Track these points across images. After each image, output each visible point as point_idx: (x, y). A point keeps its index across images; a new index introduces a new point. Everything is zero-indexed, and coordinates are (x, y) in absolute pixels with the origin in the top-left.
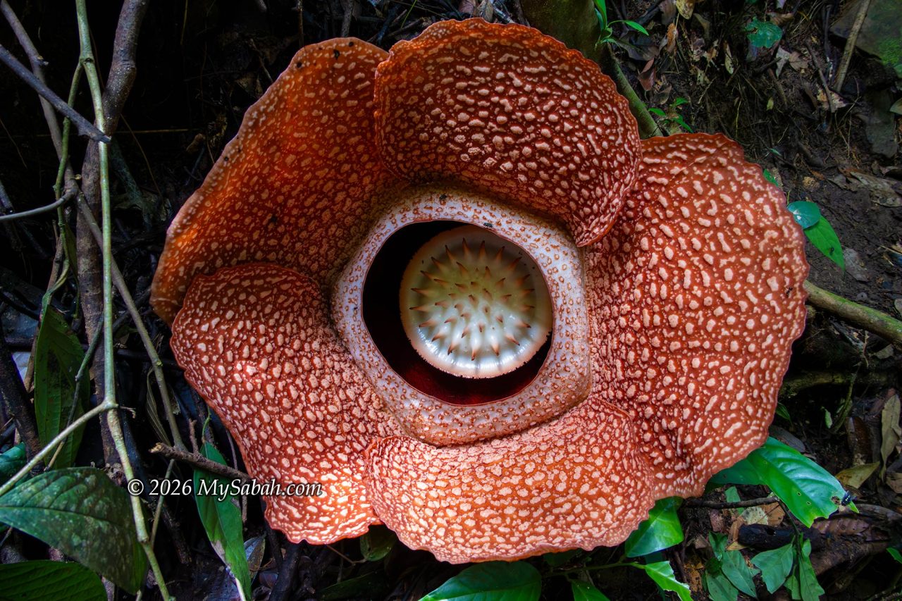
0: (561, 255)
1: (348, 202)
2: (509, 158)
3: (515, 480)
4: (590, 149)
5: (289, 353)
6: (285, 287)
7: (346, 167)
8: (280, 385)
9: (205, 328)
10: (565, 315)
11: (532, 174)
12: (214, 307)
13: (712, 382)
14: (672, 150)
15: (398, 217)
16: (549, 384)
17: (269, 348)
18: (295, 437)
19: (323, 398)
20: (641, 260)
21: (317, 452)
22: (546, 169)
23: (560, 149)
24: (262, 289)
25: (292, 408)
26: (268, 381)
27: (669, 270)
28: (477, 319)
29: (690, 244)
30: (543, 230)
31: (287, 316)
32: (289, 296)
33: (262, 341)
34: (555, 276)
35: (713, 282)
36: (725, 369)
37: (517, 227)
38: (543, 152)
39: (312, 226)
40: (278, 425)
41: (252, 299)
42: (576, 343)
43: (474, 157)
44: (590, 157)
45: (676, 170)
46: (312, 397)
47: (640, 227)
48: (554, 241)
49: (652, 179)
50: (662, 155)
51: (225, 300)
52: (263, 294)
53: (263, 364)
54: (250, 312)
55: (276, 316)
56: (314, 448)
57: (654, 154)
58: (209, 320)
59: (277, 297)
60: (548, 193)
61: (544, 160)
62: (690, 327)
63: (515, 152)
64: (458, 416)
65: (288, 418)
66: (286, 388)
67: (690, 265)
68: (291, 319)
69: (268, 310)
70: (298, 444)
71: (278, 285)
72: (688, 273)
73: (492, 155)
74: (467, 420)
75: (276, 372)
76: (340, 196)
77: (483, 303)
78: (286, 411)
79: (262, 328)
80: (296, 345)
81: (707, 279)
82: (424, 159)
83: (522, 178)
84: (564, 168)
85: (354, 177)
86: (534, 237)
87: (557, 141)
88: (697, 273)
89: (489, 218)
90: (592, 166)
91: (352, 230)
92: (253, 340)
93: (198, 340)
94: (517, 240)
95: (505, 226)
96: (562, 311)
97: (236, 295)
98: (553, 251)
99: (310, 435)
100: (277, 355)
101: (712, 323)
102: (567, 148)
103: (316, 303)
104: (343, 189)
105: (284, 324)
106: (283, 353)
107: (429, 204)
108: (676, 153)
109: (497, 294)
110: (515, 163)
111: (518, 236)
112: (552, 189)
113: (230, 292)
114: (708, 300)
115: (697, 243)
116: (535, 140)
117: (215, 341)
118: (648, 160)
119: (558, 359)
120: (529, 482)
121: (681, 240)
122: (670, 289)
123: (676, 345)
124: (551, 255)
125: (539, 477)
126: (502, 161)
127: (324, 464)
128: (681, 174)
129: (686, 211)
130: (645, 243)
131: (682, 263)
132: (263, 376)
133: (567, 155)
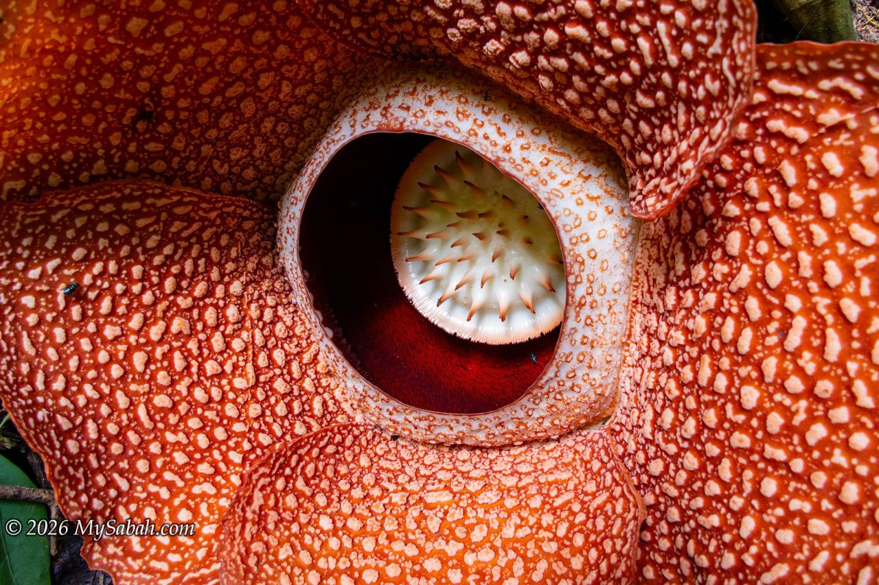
0: (601, 212)
1: (286, 88)
2: (523, 46)
3: (453, 548)
4: (658, 52)
5: (184, 302)
6: (180, 210)
7: (261, 36)
8: (159, 352)
9: (33, 274)
10: (586, 311)
11: (562, 79)
12: (50, 244)
13: (786, 536)
14: (832, 73)
15: (361, 116)
16: (543, 405)
17: (147, 298)
18: (168, 427)
19: (228, 368)
20: (720, 269)
21: (198, 449)
22: (585, 74)
23: (606, 42)
24: (139, 214)
25: (173, 383)
26: (139, 347)
27: (767, 307)
28: (484, 266)
29: (820, 271)
30: (579, 166)
31: (187, 250)
32: (191, 221)
33: (136, 288)
34: (582, 249)
35: (847, 354)
36: (819, 526)
37: (536, 157)
38: (577, 44)
39: (225, 121)
40: (142, 411)
41: (123, 229)
42: (598, 353)
43: (470, 36)
44: (657, 69)
45: (831, 116)
46: (211, 367)
47: (733, 209)
48: (594, 189)
49: (776, 124)
50: (809, 80)
51: (70, 233)
52: (141, 223)
53: (136, 321)
54: (117, 249)
55: (168, 250)
56: (194, 443)
57: (791, 75)
58: (42, 263)
59: (168, 224)
60: (587, 114)
61: (579, 58)
62: (775, 421)
63: (533, 36)
64: (411, 418)
65: (161, 401)
66: (167, 356)
67: (810, 309)
68: (194, 253)
69: (151, 243)
70: (170, 437)
71: (168, 209)
72: (800, 323)
73: (496, 35)
74: (423, 424)
75: (155, 332)
76: (265, 80)
77: (496, 242)
78: (162, 389)
79: (137, 271)
80: (200, 289)
81: (834, 346)
82: (398, 29)
83: (545, 82)
84: (611, 78)
85: (282, 51)
86: (562, 177)
87: (602, 26)
88: (817, 326)
89: (494, 136)
90: (659, 85)
91: (306, 124)
92: (119, 288)
93: (22, 292)
94: (530, 182)
95: (516, 154)
96: (581, 305)
97: (91, 224)
98: (589, 206)
99: (194, 423)
100: (161, 307)
101: (818, 432)
102: (619, 43)
103: (248, 225)
104: (269, 69)
105: (183, 259)
106: (174, 303)
107: (409, 101)
108: (840, 82)
109: (518, 233)
110: (534, 55)
111: (534, 173)
112: (595, 108)
113: (79, 222)
114: (825, 387)
115: (834, 274)
116: (565, 19)
117: (52, 291)
118: (776, 85)
119: (563, 375)
120: (469, 559)
121: (805, 258)
122: (759, 338)
123: (741, 440)
124: (582, 212)
125: (486, 555)
126: (512, 48)
127: (202, 470)
128: (841, 126)
129: (829, 204)
130: (734, 241)
131: (794, 302)
132: (132, 339)
133: (618, 56)
